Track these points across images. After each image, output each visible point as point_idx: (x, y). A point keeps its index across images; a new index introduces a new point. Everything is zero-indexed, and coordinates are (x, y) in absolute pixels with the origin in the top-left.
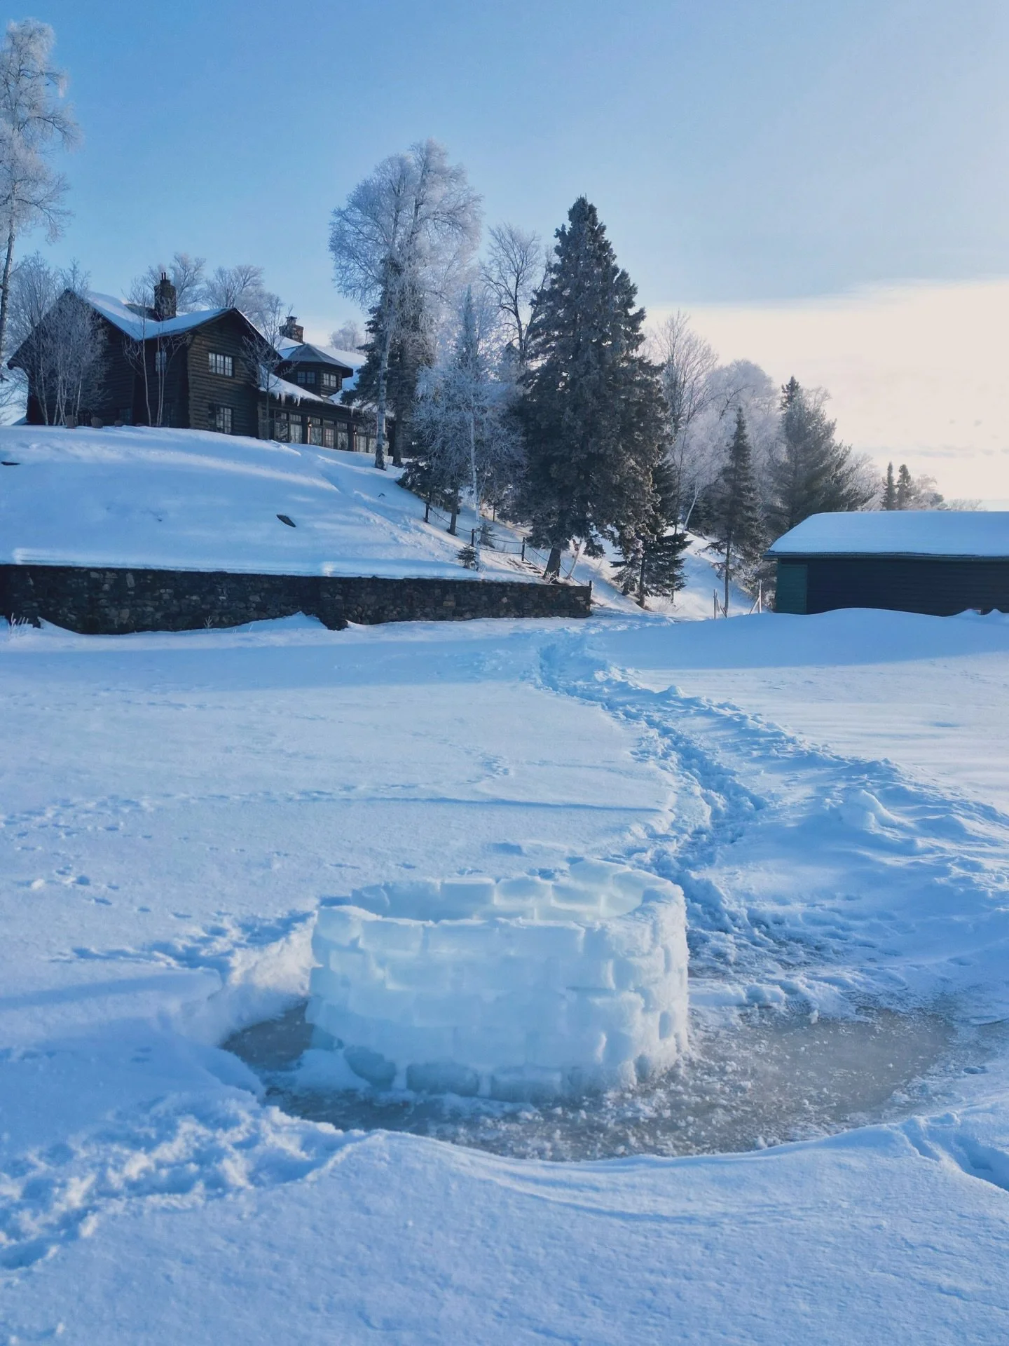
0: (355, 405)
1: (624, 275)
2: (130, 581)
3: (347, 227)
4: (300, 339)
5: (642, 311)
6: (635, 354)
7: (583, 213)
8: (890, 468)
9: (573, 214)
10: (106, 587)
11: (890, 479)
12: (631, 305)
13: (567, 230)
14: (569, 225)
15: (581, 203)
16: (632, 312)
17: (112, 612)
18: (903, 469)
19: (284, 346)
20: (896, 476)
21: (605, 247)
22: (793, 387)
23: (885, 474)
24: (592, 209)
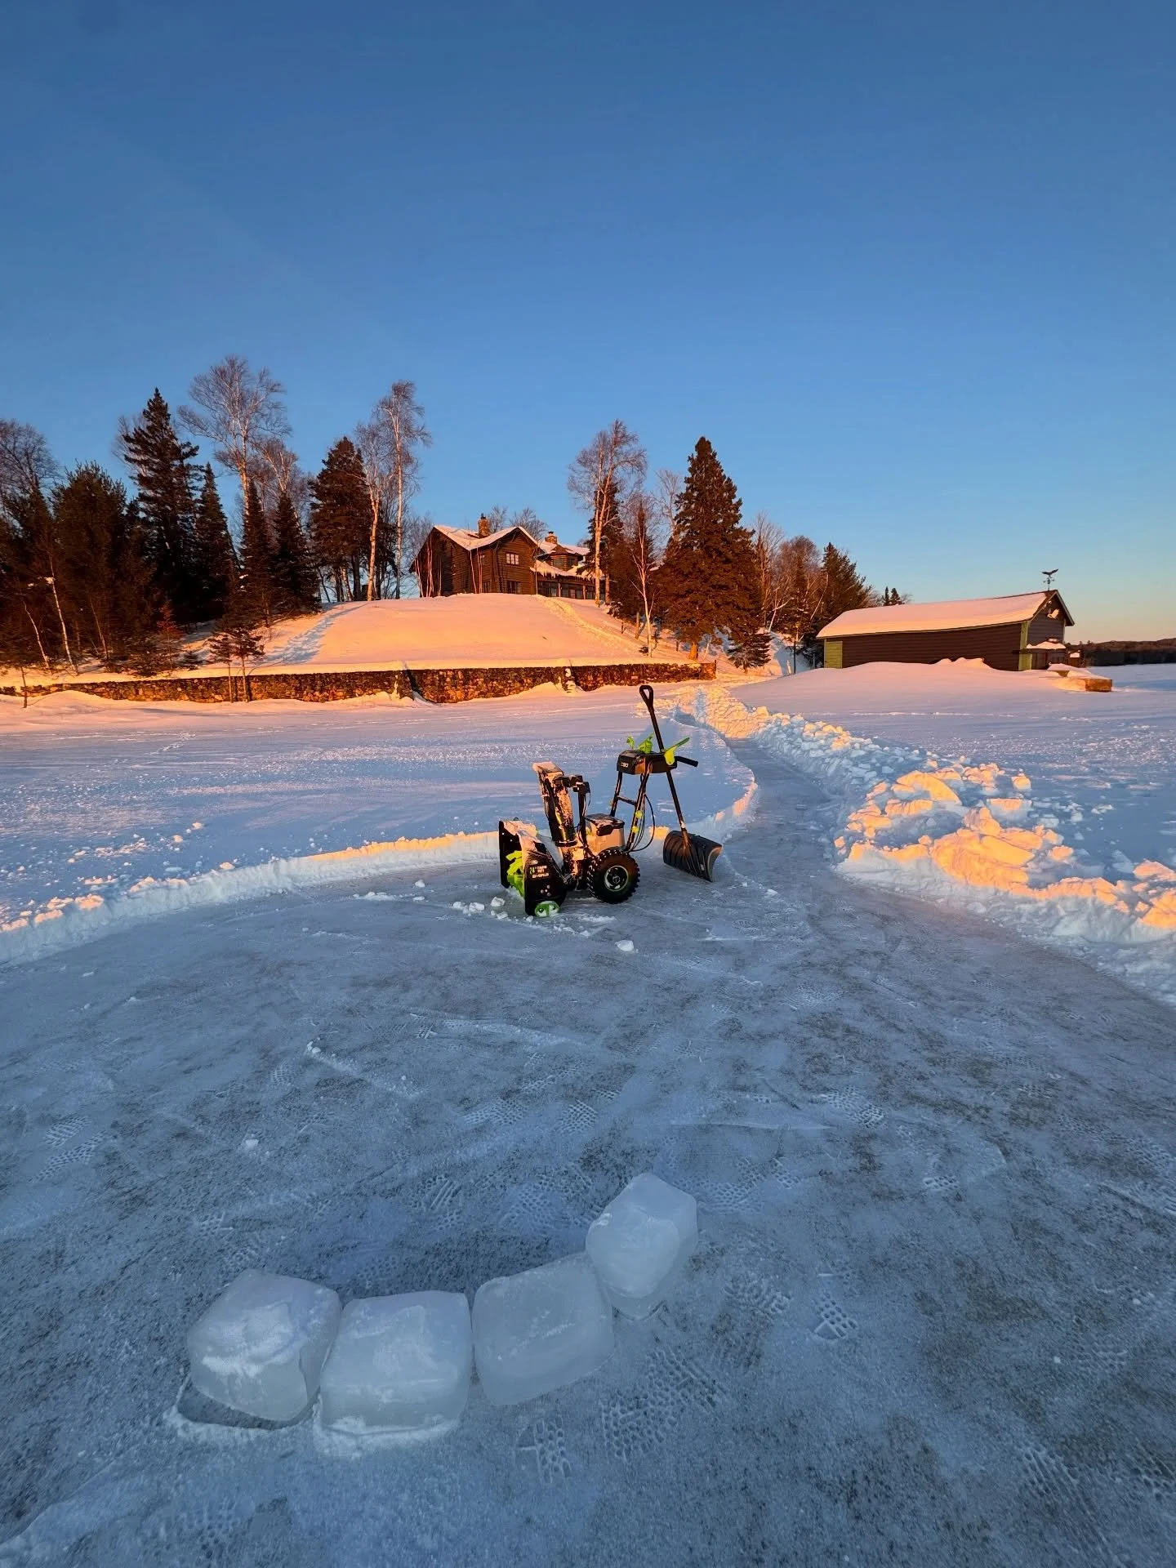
0: (584, 574)
1: (729, 480)
2: (460, 675)
3: (575, 475)
4: (556, 542)
5: (740, 500)
6: (737, 526)
7: (703, 446)
8: (887, 590)
9: (697, 447)
10: (448, 680)
11: (886, 595)
12: (734, 497)
13: (695, 457)
14: (696, 454)
15: (703, 439)
16: (734, 501)
17: (451, 693)
18: (894, 591)
19: (547, 548)
20: (890, 594)
21: (717, 465)
22: (830, 548)
23: (883, 593)
24: (709, 443)
